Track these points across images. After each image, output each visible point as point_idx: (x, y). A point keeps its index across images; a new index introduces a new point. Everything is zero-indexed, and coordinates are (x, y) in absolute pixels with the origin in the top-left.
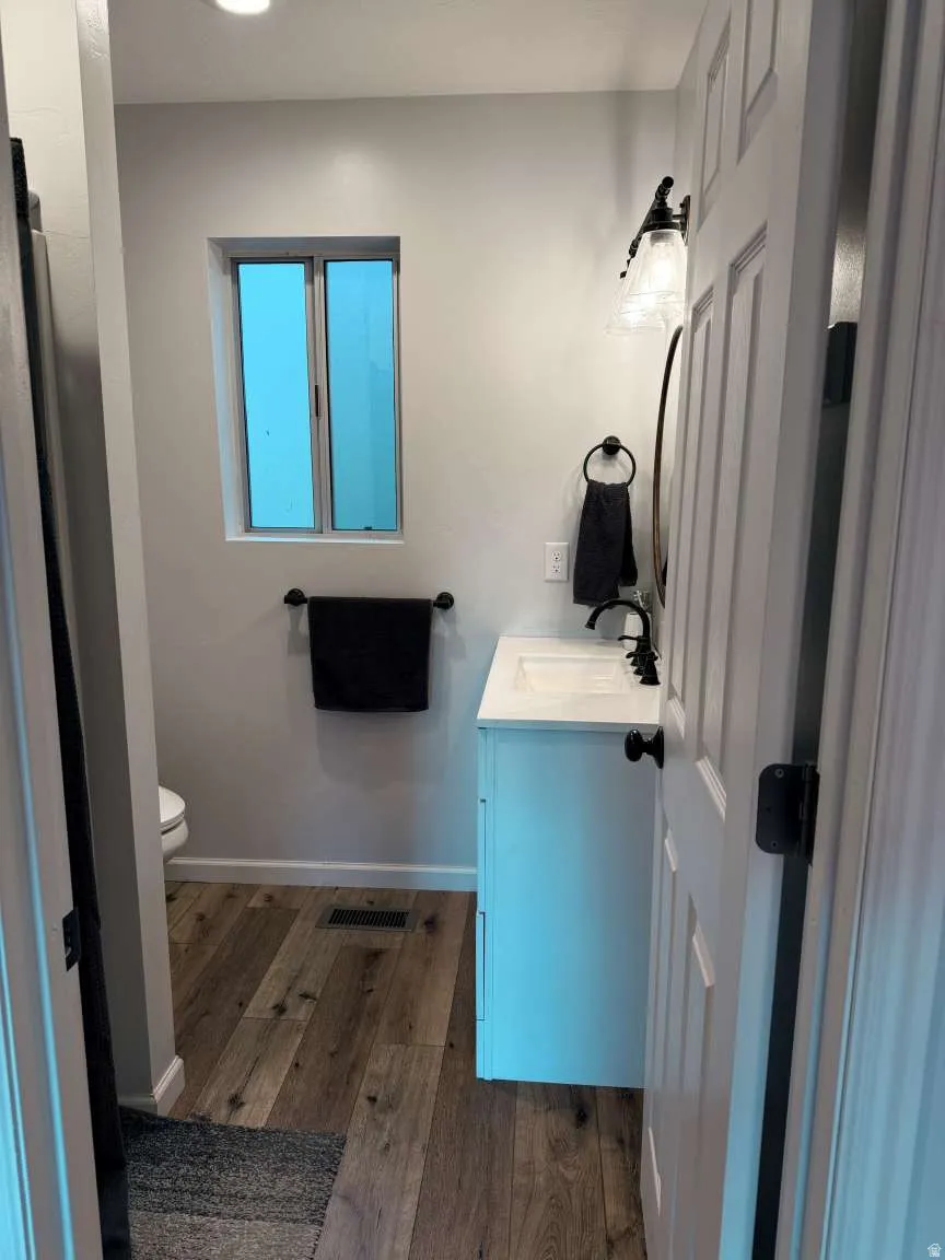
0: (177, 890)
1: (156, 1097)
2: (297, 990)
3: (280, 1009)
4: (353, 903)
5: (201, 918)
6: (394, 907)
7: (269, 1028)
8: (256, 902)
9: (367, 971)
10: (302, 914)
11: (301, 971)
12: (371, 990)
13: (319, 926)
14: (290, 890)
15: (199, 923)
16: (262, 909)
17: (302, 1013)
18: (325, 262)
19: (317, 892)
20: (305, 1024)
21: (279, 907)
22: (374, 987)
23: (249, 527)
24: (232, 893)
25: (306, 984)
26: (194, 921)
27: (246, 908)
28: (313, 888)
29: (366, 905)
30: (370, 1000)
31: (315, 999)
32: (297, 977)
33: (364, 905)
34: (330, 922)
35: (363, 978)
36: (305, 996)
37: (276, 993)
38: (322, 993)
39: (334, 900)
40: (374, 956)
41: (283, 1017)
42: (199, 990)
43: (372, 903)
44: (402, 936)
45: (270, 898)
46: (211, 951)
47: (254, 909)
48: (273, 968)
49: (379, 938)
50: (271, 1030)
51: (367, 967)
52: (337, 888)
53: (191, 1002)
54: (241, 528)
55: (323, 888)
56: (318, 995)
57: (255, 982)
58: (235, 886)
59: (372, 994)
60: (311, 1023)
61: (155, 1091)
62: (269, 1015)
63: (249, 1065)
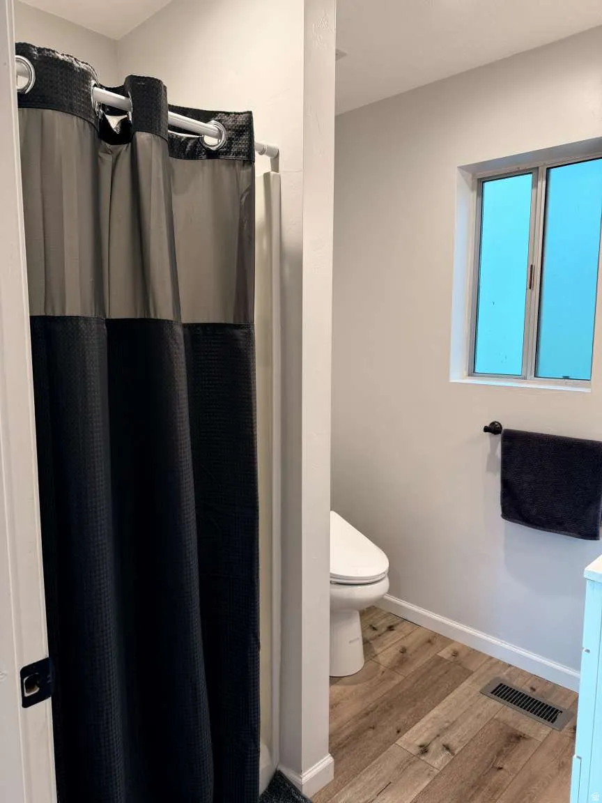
0: (398, 624)
1: (303, 779)
2: (442, 740)
3: (424, 749)
4: (518, 684)
5: (404, 651)
6: (552, 701)
7: (410, 761)
8: (445, 653)
9: (505, 749)
10: (475, 676)
11: (453, 724)
12: (501, 769)
13: (481, 692)
14: (473, 653)
15: (401, 654)
16: (446, 660)
17: (438, 761)
18: (548, 169)
19: (493, 662)
20: (436, 772)
21: (460, 664)
22: (506, 767)
23: (472, 372)
24: (433, 639)
25: (452, 738)
26: (398, 651)
27: (436, 655)
28: (491, 658)
29: (529, 690)
30: (496, 778)
31: (453, 754)
32: (447, 729)
33: (526, 690)
34: (492, 693)
35: (499, 754)
36: (447, 748)
37: (426, 735)
38: (461, 751)
39: (504, 675)
40: (518, 738)
41: (423, 758)
42: (377, 706)
43: (533, 689)
44: (549, 729)
45: (455, 654)
46: (398, 679)
47: (441, 658)
48: (434, 712)
49: (527, 723)
50: (410, 764)
51: (506, 746)
52: (510, 666)
53: (367, 714)
54: (465, 373)
55: (499, 661)
56: (456, 752)
57: (417, 718)
58: (436, 635)
59: (502, 772)
60: (441, 773)
61: (304, 775)
62: (414, 750)
63: (382, 785)
